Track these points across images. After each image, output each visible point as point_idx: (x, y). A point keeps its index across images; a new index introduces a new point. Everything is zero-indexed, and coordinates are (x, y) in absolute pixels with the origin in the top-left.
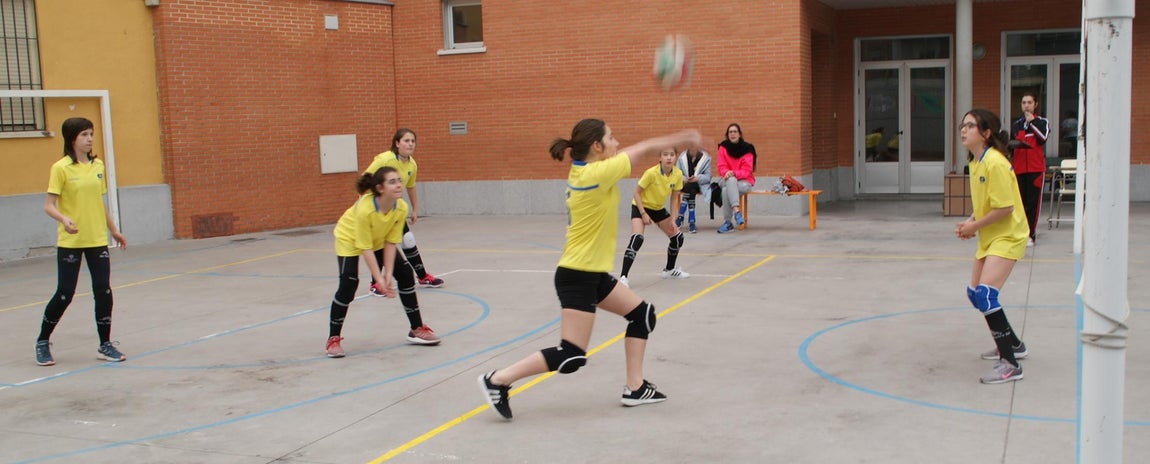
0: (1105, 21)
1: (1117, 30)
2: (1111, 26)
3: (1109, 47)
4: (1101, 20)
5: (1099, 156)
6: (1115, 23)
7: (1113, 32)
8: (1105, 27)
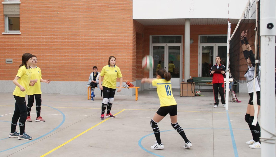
0: (267, 36)
1: (271, 39)
2: (269, 38)
3: (268, 45)
4: (266, 36)
5: (265, 80)
6: (270, 37)
7: (270, 40)
8: (267, 39)
